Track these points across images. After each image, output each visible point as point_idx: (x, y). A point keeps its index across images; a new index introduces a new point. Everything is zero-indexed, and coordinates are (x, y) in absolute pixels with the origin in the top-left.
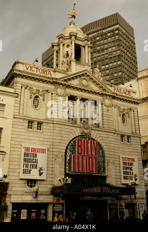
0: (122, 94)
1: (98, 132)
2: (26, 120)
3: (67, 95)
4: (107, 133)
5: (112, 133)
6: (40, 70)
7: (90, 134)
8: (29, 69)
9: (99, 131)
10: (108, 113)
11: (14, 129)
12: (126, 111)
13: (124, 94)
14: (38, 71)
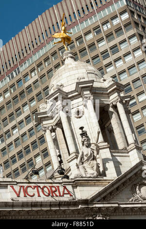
8: (22, 194)
14: (41, 194)
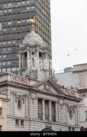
0: (70, 95)
1: (56, 126)
2: (14, 118)
3: (37, 98)
4: (60, 126)
5: (64, 125)
6: (21, 79)
7: (51, 127)
8: (14, 79)
9: (56, 124)
10: (61, 111)
11: (8, 126)
12: (72, 108)
13: (71, 95)
14: (20, 80)
